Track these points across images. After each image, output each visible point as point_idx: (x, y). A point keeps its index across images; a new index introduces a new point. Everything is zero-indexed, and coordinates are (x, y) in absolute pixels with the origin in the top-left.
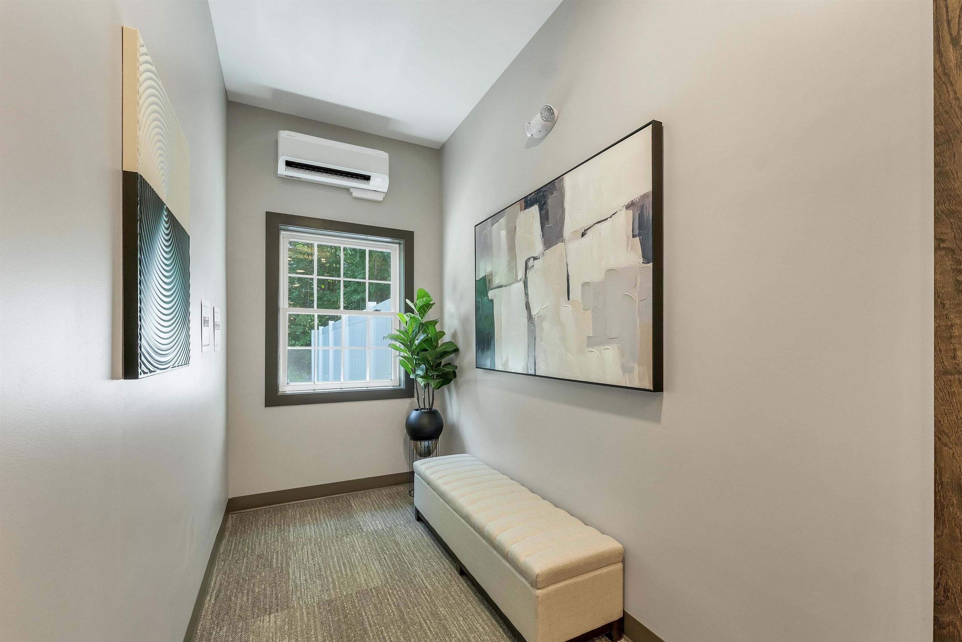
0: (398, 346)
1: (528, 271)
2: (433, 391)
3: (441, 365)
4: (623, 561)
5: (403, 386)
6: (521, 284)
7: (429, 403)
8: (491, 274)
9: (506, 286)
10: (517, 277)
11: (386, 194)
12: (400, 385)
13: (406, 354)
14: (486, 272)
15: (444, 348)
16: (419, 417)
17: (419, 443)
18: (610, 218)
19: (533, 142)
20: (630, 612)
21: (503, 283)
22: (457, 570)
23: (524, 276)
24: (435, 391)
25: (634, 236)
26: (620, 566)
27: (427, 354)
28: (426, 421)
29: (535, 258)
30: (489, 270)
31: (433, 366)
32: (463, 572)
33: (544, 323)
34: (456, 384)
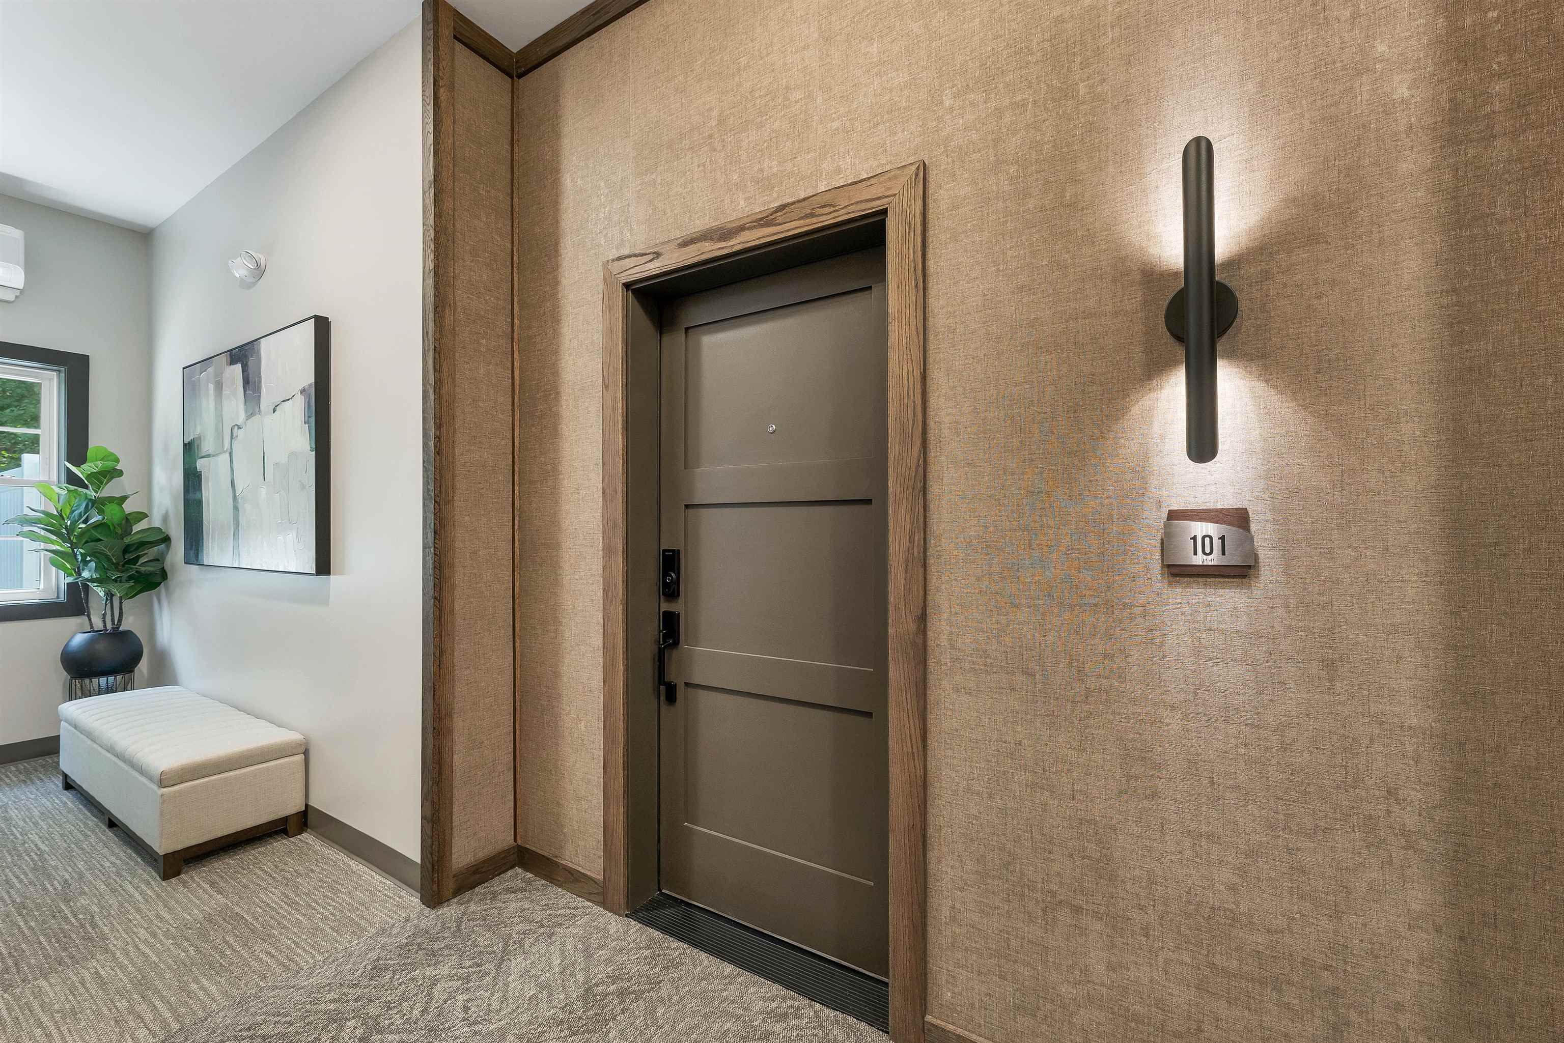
0: (43, 534)
1: (233, 440)
2: (121, 603)
3: (137, 562)
4: (306, 753)
5: (62, 598)
6: (228, 455)
7: (113, 620)
8: (200, 438)
9: (214, 456)
10: (223, 446)
11: (22, 291)
12: (58, 597)
13: (58, 548)
14: (194, 435)
15: (140, 538)
16: (90, 643)
17: (87, 681)
18: (291, 398)
19: (246, 285)
20: (313, 803)
21: (210, 452)
22: (104, 823)
23: (230, 448)
24: (126, 603)
25: (305, 423)
26: (300, 758)
27: (101, 546)
28: (102, 647)
29: (239, 428)
30: (198, 431)
31: (118, 564)
32: (113, 824)
33: (246, 505)
34: (167, 589)
